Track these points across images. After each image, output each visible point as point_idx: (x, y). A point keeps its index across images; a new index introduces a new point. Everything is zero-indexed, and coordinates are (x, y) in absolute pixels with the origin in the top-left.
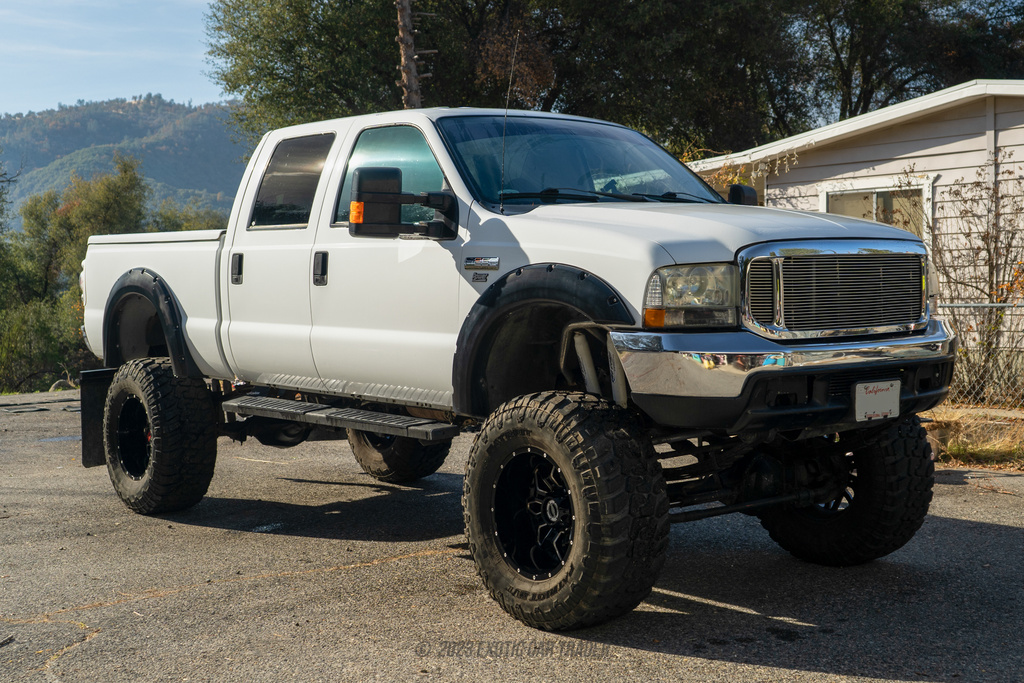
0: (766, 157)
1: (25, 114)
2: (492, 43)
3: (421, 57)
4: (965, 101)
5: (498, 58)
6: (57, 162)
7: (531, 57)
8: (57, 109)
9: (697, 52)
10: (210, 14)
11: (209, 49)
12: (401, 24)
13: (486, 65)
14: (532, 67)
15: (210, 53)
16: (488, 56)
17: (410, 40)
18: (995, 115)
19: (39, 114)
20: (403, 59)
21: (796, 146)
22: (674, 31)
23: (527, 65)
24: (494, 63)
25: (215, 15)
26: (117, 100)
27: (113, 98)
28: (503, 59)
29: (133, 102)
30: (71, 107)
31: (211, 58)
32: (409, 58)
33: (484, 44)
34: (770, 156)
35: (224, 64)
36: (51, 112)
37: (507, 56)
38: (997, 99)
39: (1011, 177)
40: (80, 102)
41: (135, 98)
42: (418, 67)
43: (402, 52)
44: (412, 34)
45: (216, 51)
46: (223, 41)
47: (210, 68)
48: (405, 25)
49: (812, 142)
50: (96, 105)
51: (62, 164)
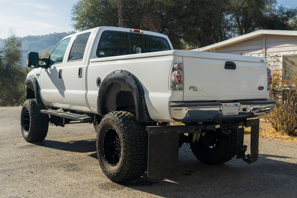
0: (207, 50)
1: (41, 35)
2: (144, 18)
3: (124, 21)
4: (258, 36)
5: (145, 22)
6: (49, 48)
7: (155, 22)
8: (49, 34)
9: (197, 22)
10: (72, 9)
11: (72, 18)
12: (119, 12)
13: (143, 24)
14: (155, 25)
15: (72, 19)
16: (143, 22)
17: (121, 17)
18: (266, 39)
19: (44, 36)
20: (119, 22)
21: (215, 47)
22: (192, 16)
23: (153, 24)
24: (145, 23)
25: (73, 9)
26: (64, 33)
27: (63, 32)
28: (147, 23)
29: (68, 33)
30: (52, 34)
31: (72, 20)
32: (121, 22)
33: (142, 19)
34: (208, 49)
35: (76, 22)
36: (47, 35)
37: (148, 22)
38: (266, 35)
39: (269, 56)
40: (55, 33)
41: (69, 32)
42: (123, 24)
43: (119, 20)
44: (122, 15)
45: (73, 19)
46: (75, 16)
47: (71, 23)
48: (120, 13)
49: (219, 46)
50: (59, 34)
51: (50, 49)
